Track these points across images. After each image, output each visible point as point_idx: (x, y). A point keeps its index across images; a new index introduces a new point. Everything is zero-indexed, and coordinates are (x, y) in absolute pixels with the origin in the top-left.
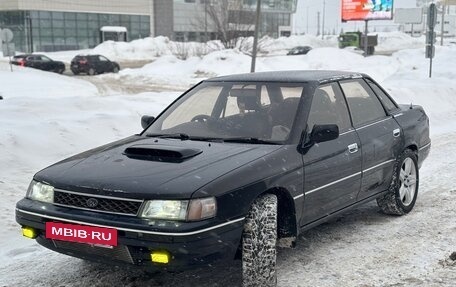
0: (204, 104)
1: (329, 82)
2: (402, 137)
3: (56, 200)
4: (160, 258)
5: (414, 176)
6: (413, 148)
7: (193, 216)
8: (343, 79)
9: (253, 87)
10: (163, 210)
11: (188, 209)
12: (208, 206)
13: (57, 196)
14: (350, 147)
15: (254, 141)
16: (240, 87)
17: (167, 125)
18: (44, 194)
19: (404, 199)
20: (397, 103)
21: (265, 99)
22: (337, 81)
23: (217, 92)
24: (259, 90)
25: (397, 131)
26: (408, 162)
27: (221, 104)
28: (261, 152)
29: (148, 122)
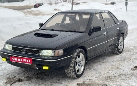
0: (59, 19)
1: (98, 13)
2: (120, 30)
3: (13, 49)
4: (46, 68)
5: (123, 42)
6: (123, 34)
7: (56, 55)
8: (102, 12)
9: (74, 14)
10: (46, 53)
11: (54, 53)
12: (61, 52)
13: (13, 48)
14: (104, 33)
15: (75, 32)
16: (70, 14)
18: (9, 47)
19: (120, 49)
20: (118, 20)
21: (78, 18)
22: (100, 13)
23: (63, 16)
24: (76, 15)
25: (118, 28)
26: (121, 38)
27: (64, 19)
28: (77, 35)
29: (41, 25)
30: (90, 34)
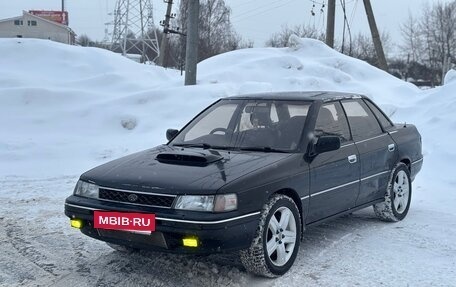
1: (332, 101)
2: (397, 152)
3: (101, 196)
4: (191, 242)
7: (219, 209)
8: (344, 99)
9: (265, 104)
11: (214, 203)
12: (230, 201)
13: (102, 193)
14: (350, 158)
15: (267, 150)
16: (254, 105)
17: (189, 137)
19: (399, 207)
22: (339, 101)
24: (269, 107)
25: (392, 145)
26: (402, 174)
28: (272, 160)
30: (309, 158)
